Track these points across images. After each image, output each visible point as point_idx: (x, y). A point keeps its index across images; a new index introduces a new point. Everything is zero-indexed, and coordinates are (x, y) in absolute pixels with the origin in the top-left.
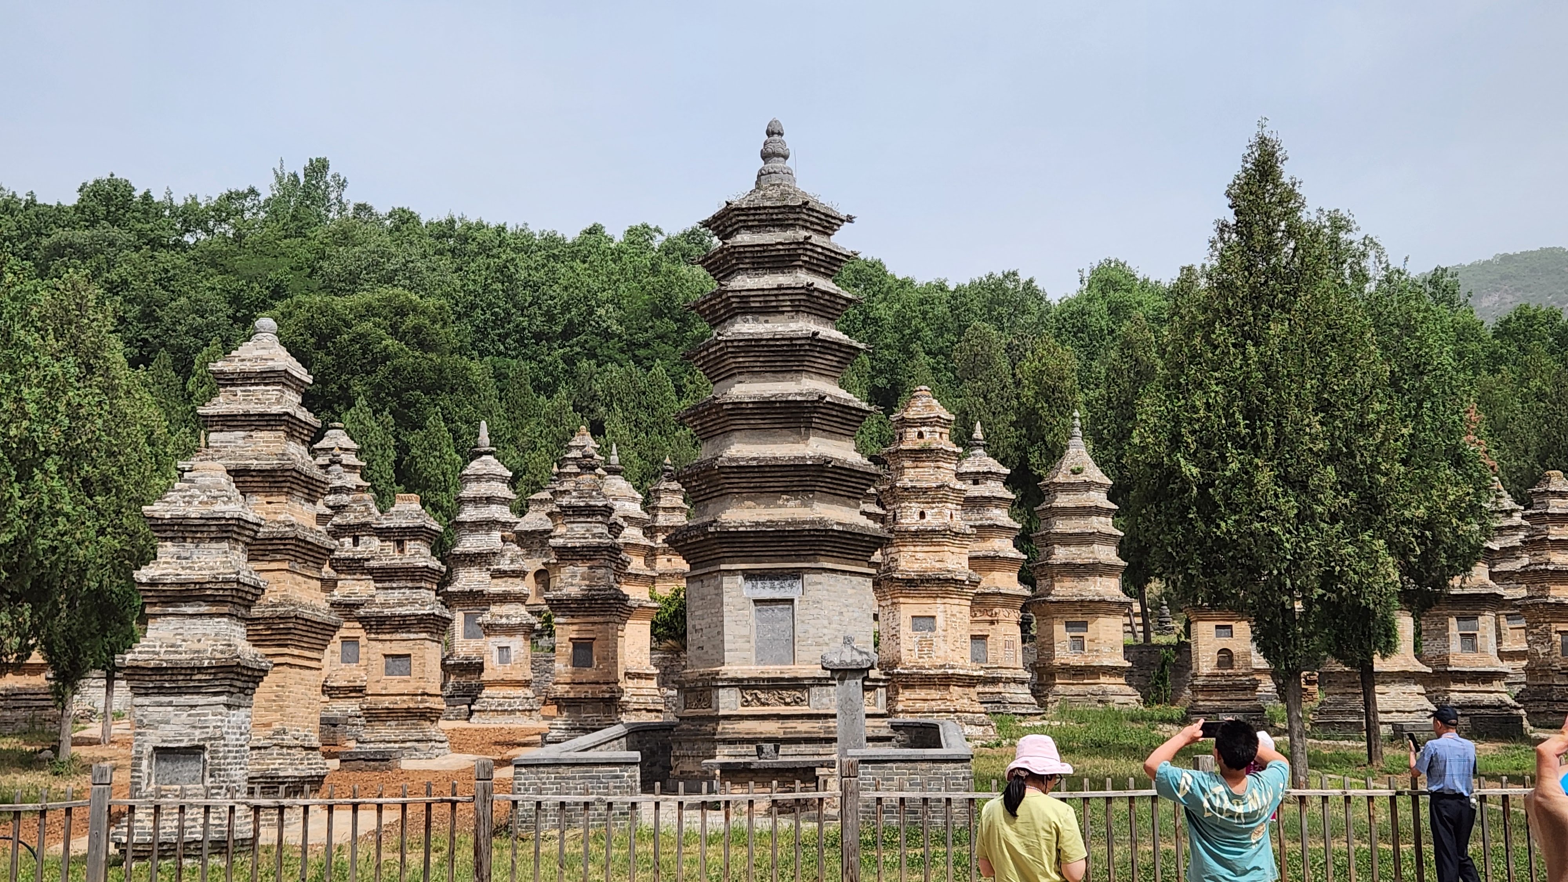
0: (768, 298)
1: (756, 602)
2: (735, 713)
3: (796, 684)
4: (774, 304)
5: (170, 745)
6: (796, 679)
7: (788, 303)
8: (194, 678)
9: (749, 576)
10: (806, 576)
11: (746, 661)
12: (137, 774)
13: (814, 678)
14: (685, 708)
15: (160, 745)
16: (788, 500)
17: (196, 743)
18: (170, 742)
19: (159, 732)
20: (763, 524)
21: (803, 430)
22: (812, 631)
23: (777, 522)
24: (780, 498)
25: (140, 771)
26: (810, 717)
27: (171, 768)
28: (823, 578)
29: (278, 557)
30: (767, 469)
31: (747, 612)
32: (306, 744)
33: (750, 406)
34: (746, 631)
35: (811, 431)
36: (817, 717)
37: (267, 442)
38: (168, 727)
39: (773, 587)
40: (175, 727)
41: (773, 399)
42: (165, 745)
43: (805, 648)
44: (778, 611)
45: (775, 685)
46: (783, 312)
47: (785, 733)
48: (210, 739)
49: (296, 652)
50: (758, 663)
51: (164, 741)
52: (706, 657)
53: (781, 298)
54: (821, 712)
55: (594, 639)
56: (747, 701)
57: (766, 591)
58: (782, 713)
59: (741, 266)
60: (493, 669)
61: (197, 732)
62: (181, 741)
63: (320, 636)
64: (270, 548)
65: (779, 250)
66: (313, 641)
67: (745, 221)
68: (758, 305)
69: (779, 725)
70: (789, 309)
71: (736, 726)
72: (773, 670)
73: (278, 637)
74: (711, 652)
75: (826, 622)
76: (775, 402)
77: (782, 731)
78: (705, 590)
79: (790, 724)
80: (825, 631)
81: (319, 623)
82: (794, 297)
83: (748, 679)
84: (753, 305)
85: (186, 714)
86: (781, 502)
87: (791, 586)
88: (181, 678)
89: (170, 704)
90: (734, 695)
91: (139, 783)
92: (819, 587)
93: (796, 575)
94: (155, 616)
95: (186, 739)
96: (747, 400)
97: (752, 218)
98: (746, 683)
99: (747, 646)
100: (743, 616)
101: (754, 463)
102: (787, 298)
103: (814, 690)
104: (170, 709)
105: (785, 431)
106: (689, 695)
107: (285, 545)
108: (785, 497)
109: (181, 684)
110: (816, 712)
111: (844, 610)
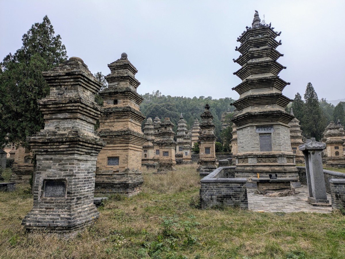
0: (259, 53)
1: (260, 134)
2: (256, 165)
3: (274, 156)
4: (261, 55)
5: (51, 178)
6: (274, 155)
7: (265, 54)
8: (60, 147)
9: (257, 127)
10: (275, 127)
11: (258, 150)
12: (36, 192)
13: (280, 155)
14: (239, 163)
15: (47, 178)
16: (268, 106)
17: (62, 177)
18: (51, 177)
19: (47, 173)
20: (262, 112)
21: (271, 87)
22: (277, 142)
23: (266, 112)
24: (265, 106)
25: (38, 190)
26: (278, 166)
27: (52, 189)
28: (280, 127)
29: (126, 117)
30: (262, 98)
31: (257, 137)
32: (137, 173)
33: (256, 81)
34: (257, 142)
35: (274, 88)
36: (281, 166)
37: (123, 85)
38: (50, 170)
39: (265, 130)
40: (53, 170)
41: (263, 79)
42: (49, 178)
43: (276, 147)
44: (266, 137)
45: (268, 157)
46: (264, 57)
47: (271, 170)
48: (68, 176)
49: (132, 146)
50: (261, 151)
51: (48, 177)
52: (245, 150)
53: (263, 53)
54: (282, 164)
55: (210, 147)
56: (259, 161)
57: (263, 131)
58: (270, 165)
59: (251, 46)
60: (184, 156)
61: (62, 173)
62: (56, 176)
63: (140, 142)
64: (124, 114)
65: (262, 40)
66: (138, 143)
67: (252, 34)
68: (256, 55)
69: (269, 168)
70: (265, 56)
71: (256, 168)
72: (266, 153)
73: (126, 141)
74: (246, 148)
75: (281, 139)
76: (263, 80)
77: (270, 170)
78: (244, 132)
79: (273, 168)
80: (281, 142)
81: (140, 138)
82: (267, 52)
83: (259, 155)
84: (255, 56)
85: (58, 164)
86: (266, 107)
87: (270, 130)
88: (55, 147)
89: (51, 159)
90: (255, 160)
91: (37, 196)
92: (279, 129)
93: (271, 126)
94: (48, 119)
95: (58, 176)
96: (255, 80)
97: (254, 33)
98: (259, 156)
99: (258, 146)
100: (256, 138)
101: (259, 96)
102: (265, 52)
103: (280, 158)
104: (51, 161)
105: (265, 88)
106: (239, 160)
107: (128, 113)
108: (267, 105)
109: (55, 150)
110: (280, 164)
111: (285, 136)
